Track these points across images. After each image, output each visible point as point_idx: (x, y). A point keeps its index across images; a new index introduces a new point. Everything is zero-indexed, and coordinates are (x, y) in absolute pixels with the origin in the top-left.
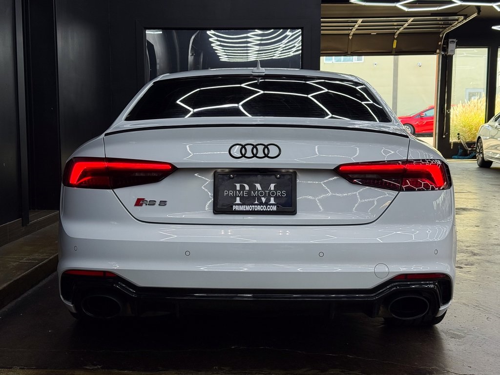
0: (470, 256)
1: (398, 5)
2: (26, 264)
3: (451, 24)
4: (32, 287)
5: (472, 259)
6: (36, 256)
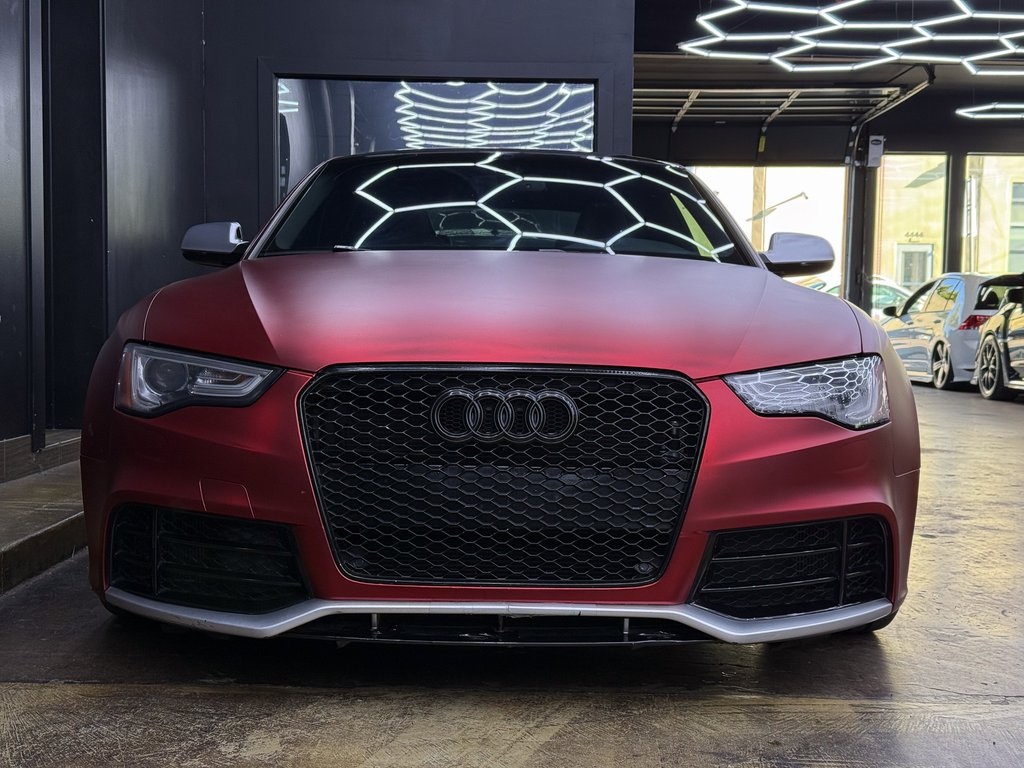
0: (947, 520)
1: (775, 58)
2: (50, 513)
3: (875, 105)
5: (950, 524)
6: (67, 502)
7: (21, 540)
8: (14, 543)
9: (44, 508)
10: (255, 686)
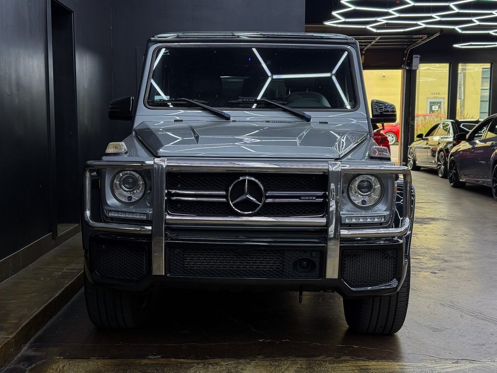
0: (442, 263)
1: (368, 27)
2: (69, 273)
3: (415, 42)
5: (443, 265)
6: (73, 266)
7: (62, 290)
9: (65, 270)
10: (169, 359)
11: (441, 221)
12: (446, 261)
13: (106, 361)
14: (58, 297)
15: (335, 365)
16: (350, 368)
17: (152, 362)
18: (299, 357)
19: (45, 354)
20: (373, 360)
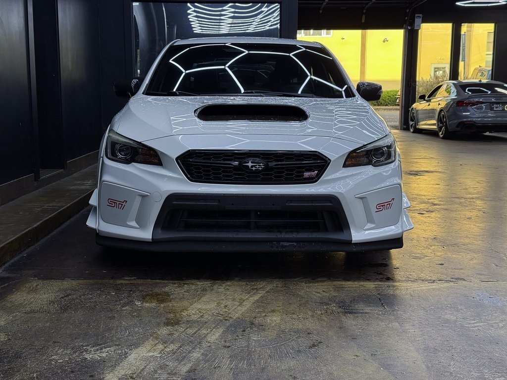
0: (431, 206)
2: (49, 209)
4: (56, 228)
5: (431, 208)
6: (54, 204)
7: (41, 222)
8: (39, 223)
9: (45, 207)
10: (144, 280)
11: (435, 174)
12: (435, 205)
13: (80, 281)
14: (36, 227)
15: (311, 284)
16: (326, 287)
17: (127, 282)
18: (276, 278)
19: (19, 275)
20: (349, 280)
